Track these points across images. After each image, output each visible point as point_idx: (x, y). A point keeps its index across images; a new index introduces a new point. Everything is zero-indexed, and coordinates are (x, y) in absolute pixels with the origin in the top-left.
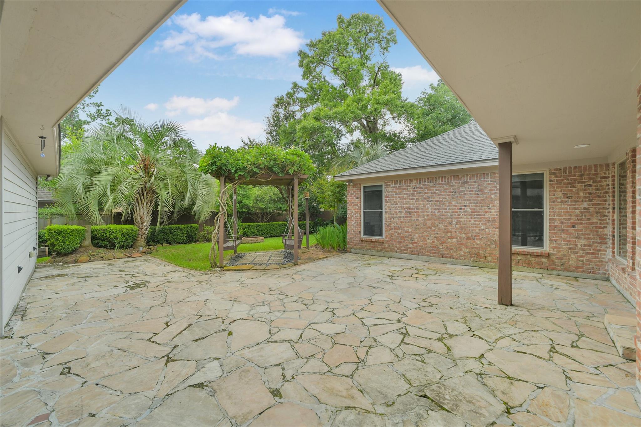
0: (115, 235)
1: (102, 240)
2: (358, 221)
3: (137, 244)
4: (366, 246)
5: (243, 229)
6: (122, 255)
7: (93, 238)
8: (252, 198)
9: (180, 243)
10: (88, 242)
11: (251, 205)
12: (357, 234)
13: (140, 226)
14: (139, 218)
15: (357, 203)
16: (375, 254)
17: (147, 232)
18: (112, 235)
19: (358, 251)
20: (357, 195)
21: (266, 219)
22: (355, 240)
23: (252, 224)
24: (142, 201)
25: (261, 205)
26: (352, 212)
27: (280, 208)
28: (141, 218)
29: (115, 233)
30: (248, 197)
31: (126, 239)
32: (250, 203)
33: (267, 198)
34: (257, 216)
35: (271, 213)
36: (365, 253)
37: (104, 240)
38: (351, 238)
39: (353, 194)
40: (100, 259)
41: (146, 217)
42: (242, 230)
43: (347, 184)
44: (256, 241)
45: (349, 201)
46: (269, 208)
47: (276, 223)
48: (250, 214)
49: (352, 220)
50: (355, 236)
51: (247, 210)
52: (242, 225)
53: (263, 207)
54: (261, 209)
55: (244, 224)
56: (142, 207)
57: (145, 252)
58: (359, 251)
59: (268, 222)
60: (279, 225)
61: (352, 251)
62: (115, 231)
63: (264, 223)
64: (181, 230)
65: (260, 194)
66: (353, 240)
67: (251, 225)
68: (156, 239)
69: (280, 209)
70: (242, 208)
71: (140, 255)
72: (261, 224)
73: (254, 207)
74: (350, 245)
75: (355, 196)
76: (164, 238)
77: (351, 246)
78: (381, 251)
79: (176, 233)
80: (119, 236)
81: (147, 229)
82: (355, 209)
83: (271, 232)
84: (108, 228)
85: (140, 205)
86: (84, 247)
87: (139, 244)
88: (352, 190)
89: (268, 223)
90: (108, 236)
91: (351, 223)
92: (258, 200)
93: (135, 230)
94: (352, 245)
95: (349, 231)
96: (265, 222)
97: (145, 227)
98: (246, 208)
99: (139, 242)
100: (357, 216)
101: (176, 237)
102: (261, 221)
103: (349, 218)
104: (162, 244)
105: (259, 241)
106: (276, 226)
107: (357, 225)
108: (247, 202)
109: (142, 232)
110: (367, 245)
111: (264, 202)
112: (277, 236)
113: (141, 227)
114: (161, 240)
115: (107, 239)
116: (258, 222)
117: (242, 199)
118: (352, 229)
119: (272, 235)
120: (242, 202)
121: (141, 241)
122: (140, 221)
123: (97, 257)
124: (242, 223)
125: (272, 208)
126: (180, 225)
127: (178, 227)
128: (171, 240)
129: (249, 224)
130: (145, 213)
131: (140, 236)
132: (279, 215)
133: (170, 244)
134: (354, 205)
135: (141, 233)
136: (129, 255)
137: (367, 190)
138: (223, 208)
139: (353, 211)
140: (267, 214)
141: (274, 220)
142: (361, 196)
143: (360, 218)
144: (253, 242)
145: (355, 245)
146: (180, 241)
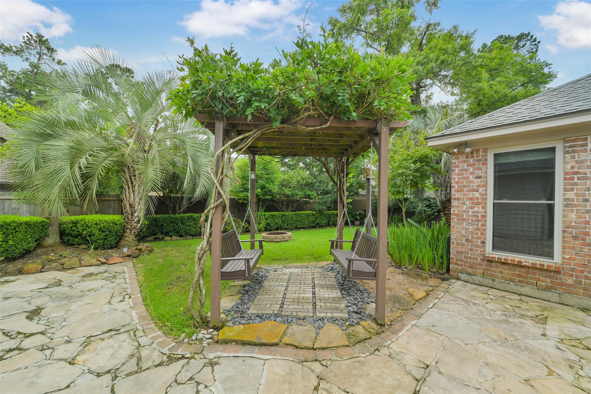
0: (89, 230)
1: (73, 237)
2: (477, 221)
3: (123, 242)
4: (501, 272)
5: (266, 219)
6: (94, 261)
7: (62, 234)
8: (277, 183)
9: (192, 236)
10: (53, 239)
11: (275, 191)
12: (478, 246)
13: (130, 217)
14: (128, 206)
15: (478, 186)
16: (529, 293)
17: (139, 225)
18: (86, 230)
19: (477, 279)
20: (477, 172)
21: (292, 207)
22: (470, 258)
23: (276, 213)
24: (132, 183)
25: (287, 191)
26: (464, 204)
27: (309, 195)
28: (131, 206)
29: (90, 228)
30: (272, 182)
31: (106, 236)
32: (275, 188)
33: (294, 183)
34: (282, 205)
35: (297, 201)
36: (498, 286)
37: (76, 236)
38: (458, 252)
39: (466, 170)
40: (59, 268)
41: (137, 205)
42: (264, 220)
43: (455, 150)
44: (283, 240)
45: (457, 183)
46: (296, 195)
47: (303, 212)
48: (275, 201)
49: (464, 220)
50: (471, 250)
51: (270, 197)
52: (265, 215)
53: (290, 193)
54: (287, 196)
55: (267, 213)
56: (133, 191)
57: (129, 256)
58: (481, 279)
59: (294, 211)
60: (306, 215)
61: (463, 276)
62: (89, 225)
63: (289, 213)
64: (195, 220)
65: (286, 178)
66: (466, 258)
67: (275, 215)
68: (165, 231)
69: (309, 197)
70: (265, 194)
71: (121, 260)
72: (286, 213)
73: (279, 194)
74: (456, 264)
75: (472, 173)
76: (174, 230)
77: (460, 268)
78: (548, 289)
79: (188, 224)
80: (96, 232)
81: (139, 221)
82: (471, 199)
83: (298, 223)
84: (81, 220)
85: (131, 189)
86: (46, 247)
87: (126, 242)
88: (464, 162)
89: (294, 213)
90: (81, 231)
91: (462, 224)
92: (283, 186)
93: (118, 223)
94: (462, 265)
95: (455, 239)
96: (291, 211)
97: (137, 219)
98: (270, 195)
99: (127, 239)
100: (478, 212)
101: (188, 228)
102: (287, 210)
103: (457, 215)
104: (171, 237)
105: (287, 239)
106: (303, 216)
107: (478, 229)
108: (270, 186)
109: (132, 226)
110: (507, 271)
111: (290, 188)
112: (304, 228)
113: (130, 219)
114: (170, 231)
115: (79, 235)
116: (282, 211)
117: (264, 183)
118: (463, 236)
119: (299, 226)
120: (265, 188)
121: (130, 237)
122: (129, 210)
123: (54, 265)
124: (265, 211)
125: (300, 194)
126: (194, 214)
127: (191, 216)
128: (182, 232)
129: (273, 213)
130: (137, 199)
131: (128, 231)
132: (307, 203)
133: (181, 236)
134: (469, 191)
135: (129, 227)
136: (104, 260)
137: (503, 161)
138: (219, 193)
139: (467, 203)
140: (293, 201)
141: (301, 209)
142: (486, 172)
143: (484, 217)
144: (278, 240)
145: (471, 267)
146: (193, 233)
